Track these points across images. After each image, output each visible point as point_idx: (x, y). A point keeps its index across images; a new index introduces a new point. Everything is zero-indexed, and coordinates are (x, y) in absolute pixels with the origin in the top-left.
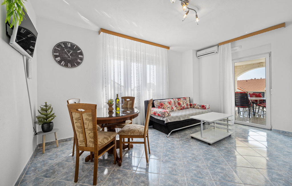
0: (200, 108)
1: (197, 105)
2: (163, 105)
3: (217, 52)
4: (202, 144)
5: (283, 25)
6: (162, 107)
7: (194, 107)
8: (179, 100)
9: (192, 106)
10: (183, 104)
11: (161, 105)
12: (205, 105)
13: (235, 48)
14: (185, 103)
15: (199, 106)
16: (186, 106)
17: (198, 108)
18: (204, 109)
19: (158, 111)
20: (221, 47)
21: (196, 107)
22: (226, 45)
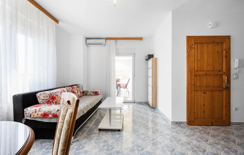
0: (93, 94)
1: (90, 91)
2: (55, 98)
3: (105, 44)
4: (113, 133)
5: (141, 39)
6: (54, 102)
7: (86, 95)
8: (73, 89)
9: (84, 94)
10: (78, 93)
11: (52, 98)
12: (97, 91)
13: (117, 45)
14: (79, 91)
15: (92, 93)
16: (80, 94)
17: (91, 95)
18: (97, 95)
19: (54, 110)
20: (108, 41)
21: (88, 94)
22: (112, 41)
